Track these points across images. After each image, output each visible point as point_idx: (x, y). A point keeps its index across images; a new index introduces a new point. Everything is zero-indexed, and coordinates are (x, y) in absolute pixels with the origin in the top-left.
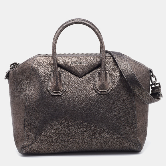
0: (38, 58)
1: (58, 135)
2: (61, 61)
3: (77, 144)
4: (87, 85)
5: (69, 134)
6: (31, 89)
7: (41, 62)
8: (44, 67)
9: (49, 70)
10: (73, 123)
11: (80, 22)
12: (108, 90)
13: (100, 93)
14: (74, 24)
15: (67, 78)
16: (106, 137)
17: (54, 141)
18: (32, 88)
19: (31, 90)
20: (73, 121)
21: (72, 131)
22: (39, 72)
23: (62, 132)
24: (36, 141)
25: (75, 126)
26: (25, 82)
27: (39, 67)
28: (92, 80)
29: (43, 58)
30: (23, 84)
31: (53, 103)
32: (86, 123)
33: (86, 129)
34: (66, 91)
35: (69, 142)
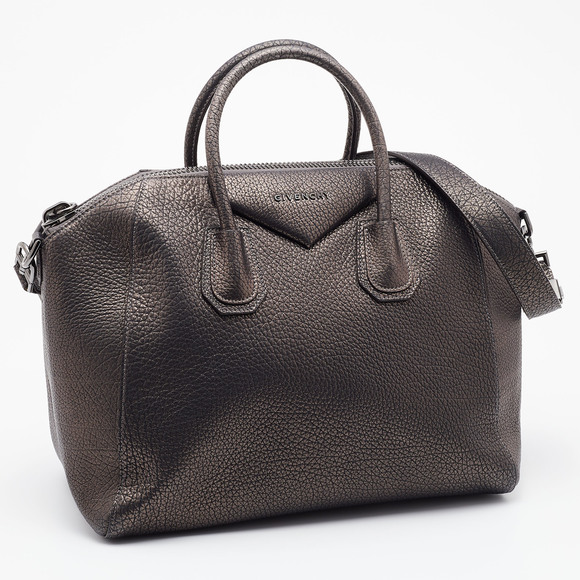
0: (153, 185)
1: (245, 458)
2: (236, 190)
3: (311, 483)
4: (336, 272)
5: (286, 449)
6: (137, 295)
7: (166, 196)
8: (177, 213)
9: (197, 224)
10: (300, 409)
11: (297, 53)
12: (409, 288)
13: (381, 297)
14: (276, 59)
15: (265, 251)
16: (409, 452)
17: (230, 481)
18: (139, 291)
19: (137, 299)
20: (301, 404)
21: (295, 439)
22: (166, 235)
23: (260, 445)
24: (167, 486)
25: (307, 419)
26: (111, 274)
27: (161, 214)
28: (347, 255)
29: (169, 181)
30: (101, 280)
31: (226, 344)
32: (344, 406)
33: (344, 429)
34: (266, 296)
35: (283, 478)
